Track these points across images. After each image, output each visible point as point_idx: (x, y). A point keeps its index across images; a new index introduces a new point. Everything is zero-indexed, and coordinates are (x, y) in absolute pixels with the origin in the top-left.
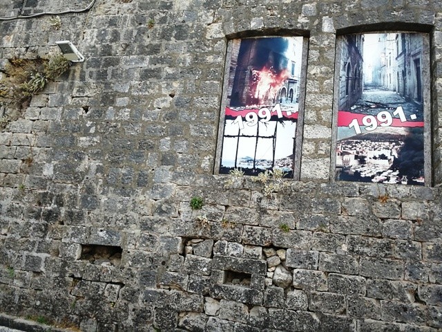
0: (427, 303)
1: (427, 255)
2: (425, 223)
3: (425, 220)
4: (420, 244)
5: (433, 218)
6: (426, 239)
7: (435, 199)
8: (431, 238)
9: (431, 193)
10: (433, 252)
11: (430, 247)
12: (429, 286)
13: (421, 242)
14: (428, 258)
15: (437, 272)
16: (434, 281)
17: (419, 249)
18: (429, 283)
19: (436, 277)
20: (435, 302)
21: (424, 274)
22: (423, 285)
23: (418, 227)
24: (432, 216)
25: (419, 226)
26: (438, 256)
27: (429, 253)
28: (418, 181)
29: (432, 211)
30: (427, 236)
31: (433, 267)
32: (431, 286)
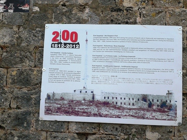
0: (6, 129)
1: (10, 81)
2: (12, 49)
3: (12, 46)
4: (6, 71)
5: (21, 43)
6: (12, 65)
7: (24, 24)
8: (16, 63)
9: (21, 17)
10: (16, 78)
11: (14, 73)
12: (10, 111)
13: (7, 68)
14: (12, 83)
15: (18, 98)
16: (15, 106)
17: (4, 75)
18: (10, 108)
19: (17, 102)
20: (13, 127)
21: (6, 100)
22: (4, 111)
23: (5, 54)
24: (19, 41)
25: (7, 52)
26: (20, 81)
27: (12, 79)
28: (23, 9)
29: (20, 37)
30: (13, 62)
31: (14, 93)
32: (11, 111)
